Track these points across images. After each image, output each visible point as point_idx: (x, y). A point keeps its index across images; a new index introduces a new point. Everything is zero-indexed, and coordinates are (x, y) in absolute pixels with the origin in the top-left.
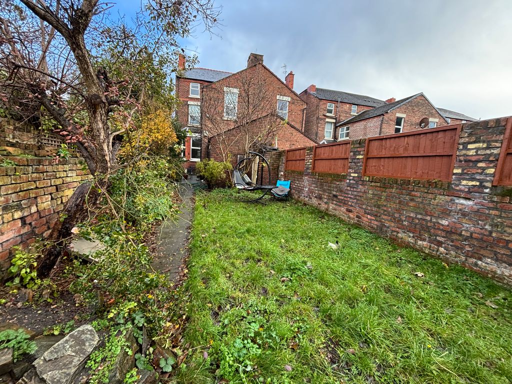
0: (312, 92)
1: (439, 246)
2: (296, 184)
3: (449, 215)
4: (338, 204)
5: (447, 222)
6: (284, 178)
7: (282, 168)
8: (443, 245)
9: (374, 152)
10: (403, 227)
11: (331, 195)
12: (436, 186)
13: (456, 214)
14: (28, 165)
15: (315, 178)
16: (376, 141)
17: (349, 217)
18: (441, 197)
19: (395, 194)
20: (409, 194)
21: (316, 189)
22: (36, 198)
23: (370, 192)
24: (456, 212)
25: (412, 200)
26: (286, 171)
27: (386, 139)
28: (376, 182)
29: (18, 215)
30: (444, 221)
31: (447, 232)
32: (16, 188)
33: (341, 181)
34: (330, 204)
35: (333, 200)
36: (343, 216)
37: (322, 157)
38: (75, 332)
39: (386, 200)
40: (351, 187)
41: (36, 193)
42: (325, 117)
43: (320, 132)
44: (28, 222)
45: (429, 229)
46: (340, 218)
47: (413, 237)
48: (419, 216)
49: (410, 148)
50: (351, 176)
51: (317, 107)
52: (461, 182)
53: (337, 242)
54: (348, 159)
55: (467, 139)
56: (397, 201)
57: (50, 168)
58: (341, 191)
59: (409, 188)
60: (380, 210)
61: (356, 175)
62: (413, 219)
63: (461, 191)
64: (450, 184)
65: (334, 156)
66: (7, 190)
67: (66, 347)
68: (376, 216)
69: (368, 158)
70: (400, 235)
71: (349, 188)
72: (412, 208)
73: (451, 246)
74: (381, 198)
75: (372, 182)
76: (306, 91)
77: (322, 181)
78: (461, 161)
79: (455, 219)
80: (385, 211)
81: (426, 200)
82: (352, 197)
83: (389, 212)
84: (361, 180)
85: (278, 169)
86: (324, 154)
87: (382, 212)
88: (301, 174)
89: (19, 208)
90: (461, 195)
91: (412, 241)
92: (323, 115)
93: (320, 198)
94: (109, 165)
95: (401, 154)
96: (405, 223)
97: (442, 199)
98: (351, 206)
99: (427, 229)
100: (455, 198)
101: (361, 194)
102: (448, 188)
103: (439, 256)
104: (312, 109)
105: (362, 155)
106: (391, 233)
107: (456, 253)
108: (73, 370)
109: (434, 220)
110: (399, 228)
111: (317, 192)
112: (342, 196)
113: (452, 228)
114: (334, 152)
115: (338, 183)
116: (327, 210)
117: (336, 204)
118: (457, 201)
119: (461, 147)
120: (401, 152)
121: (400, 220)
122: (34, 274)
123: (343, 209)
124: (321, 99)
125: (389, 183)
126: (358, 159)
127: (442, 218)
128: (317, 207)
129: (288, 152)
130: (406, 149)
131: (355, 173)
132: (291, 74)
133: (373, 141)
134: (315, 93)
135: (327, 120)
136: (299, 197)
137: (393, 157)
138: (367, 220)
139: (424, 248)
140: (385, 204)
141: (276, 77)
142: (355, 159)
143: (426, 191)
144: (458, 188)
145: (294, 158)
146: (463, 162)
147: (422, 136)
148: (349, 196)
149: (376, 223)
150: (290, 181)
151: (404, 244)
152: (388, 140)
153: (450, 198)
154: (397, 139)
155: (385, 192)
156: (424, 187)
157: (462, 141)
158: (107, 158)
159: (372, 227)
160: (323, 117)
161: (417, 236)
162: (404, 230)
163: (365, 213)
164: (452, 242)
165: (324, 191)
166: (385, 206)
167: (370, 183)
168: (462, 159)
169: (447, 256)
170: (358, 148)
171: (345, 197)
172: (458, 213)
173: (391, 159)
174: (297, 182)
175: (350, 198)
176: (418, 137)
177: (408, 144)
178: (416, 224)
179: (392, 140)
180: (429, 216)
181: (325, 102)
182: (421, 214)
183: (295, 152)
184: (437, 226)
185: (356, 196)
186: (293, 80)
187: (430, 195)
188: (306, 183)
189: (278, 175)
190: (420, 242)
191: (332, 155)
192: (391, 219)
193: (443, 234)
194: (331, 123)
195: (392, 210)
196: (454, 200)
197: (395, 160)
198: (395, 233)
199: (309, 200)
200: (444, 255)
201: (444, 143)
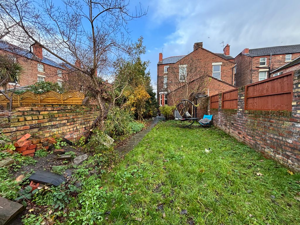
0: (245, 54)
1: (288, 159)
2: (215, 117)
3: (292, 136)
4: (234, 129)
5: (291, 141)
6: (210, 113)
7: (209, 107)
8: (290, 158)
9: (251, 94)
10: (267, 144)
11: (231, 123)
12: (283, 115)
13: (296, 135)
14: (87, 112)
15: (223, 113)
16: (251, 87)
17: (239, 138)
18: (287, 122)
19: (262, 122)
20: (269, 121)
21: (224, 119)
22: (89, 121)
23: (249, 121)
24: (296, 133)
25: (271, 125)
26: (210, 109)
27: (256, 85)
28: (251, 114)
29: (84, 126)
30: (290, 140)
31: (292, 148)
32: (84, 118)
33: (235, 114)
34: (231, 129)
35: (232, 127)
36: (237, 137)
37: (227, 99)
38: (83, 155)
39: (257, 125)
40: (240, 118)
41: (89, 120)
42: (258, 69)
43: (254, 79)
44: (86, 129)
45: (281, 146)
46: (235, 138)
47: (273, 152)
48: (276, 137)
49: (270, 89)
50: (239, 111)
51: (250, 63)
52: (297, 112)
53: (209, 149)
54: (237, 99)
55: (297, 81)
56: (263, 126)
57: (94, 112)
58: (235, 120)
59: (269, 117)
60: (255, 133)
61: (241, 110)
62: (272, 139)
63: (297, 118)
64: (291, 113)
65: (232, 98)
66: (81, 119)
67: (80, 157)
68: (252, 136)
69: (248, 98)
70: (266, 150)
71: (239, 119)
72: (271, 131)
73: (295, 159)
74: (255, 124)
75: (249, 114)
76: (241, 54)
77: (226, 114)
78: (296, 97)
79: (296, 138)
80: (257, 133)
81: (279, 125)
82: (240, 124)
83: (259, 134)
84: (244, 113)
85: (207, 108)
86: (227, 97)
87: (256, 134)
88: (217, 110)
89: (84, 124)
90: (297, 121)
91: (273, 155)
92: (256, 67)
93: (226, 125)
94: (102, 110)
95: (264, 94)
96: (268, 142)
97: (287, 124)
98: (240, 130)
99: (280, 146)
100: (295, 123)
101: (244, 122)
102: (290, 116)
103: (288, 166)
104: (246, 65)
105: (244, 97)
106: (261, 148)
107: (298, 164)
108: (79, 162)
109: (284, 140)
110: (265, 145)
111: (224, 121)
112: (236, 124)
113: (294, 145)
114: (232, 95)
115: (233, 115)
116: (229, 133)
117: (233, 129)
118: (296, 125)
119: (295, 86)
120: (265, 93)
121: (265, 140)
122: (84, 143)
123: (237, 132)
124: (253, 57)
125: (258, 114)
126: (242, 99)
127: (288, 138)
128: (225, 131)
129: (211, 97)
130: (267, 91)
131: (241, 108)
132: (228, 46)
133: (250, 87)
134: (248, 53)
135: (260, 70)
136: (217, 125)
137: (261, 97)
138: (248, 139)
139: (279, 160)
140: (257, 128)
141: (211, 52)
142: (240, 99)
143: (278, 118)
144: (295, 116)
145: (214, 101)
146: (297, 97)
147: (275, 81)
148: (239, 123)
149: (253, 141)
150: (212, 115)
151: (269, 157)
152: (257, 85)
153: (292, 123)
154: (262, 84)
155: (257, 120)
156: (277, 116)
157: (295, 82)
158: (102, 108)
159: (251, 145)
160: (256, 69)
161: (275, 151)
162: (268, 147)
163: (247, 135)
164: (295, 155)
165: (227, 121)
166: (257, 130)
167: (248, 114)
168: (296, 95)
169: (293, 166)
170: (241, 92)
171: (237, 124)
172: (297, 134)
173: (260, 98)
174: (216, 116)
175: (239, 124)
176: (273, 81)
177: (268, 87)
178: (274, 143)
179: (260, 85)
180: (281, 136)
181: (257, 58)
182: (276, 135)
183: (215, 97)
184: (286, 144)
185: (242, 123)
186: (229, 50)
187: (281, 121)
188: (219, 116)
189: (207, 112)
190: (277, 156)
191: (231, 97)
192: (260, 139)
193: (290, 150)
194: (265, 71)
195: (260, 133)
196: (295, 125)
197: (262, 98)
198: (263, 149)
199: (221, 127)
200: (291, 165)
201: (288, 84)
